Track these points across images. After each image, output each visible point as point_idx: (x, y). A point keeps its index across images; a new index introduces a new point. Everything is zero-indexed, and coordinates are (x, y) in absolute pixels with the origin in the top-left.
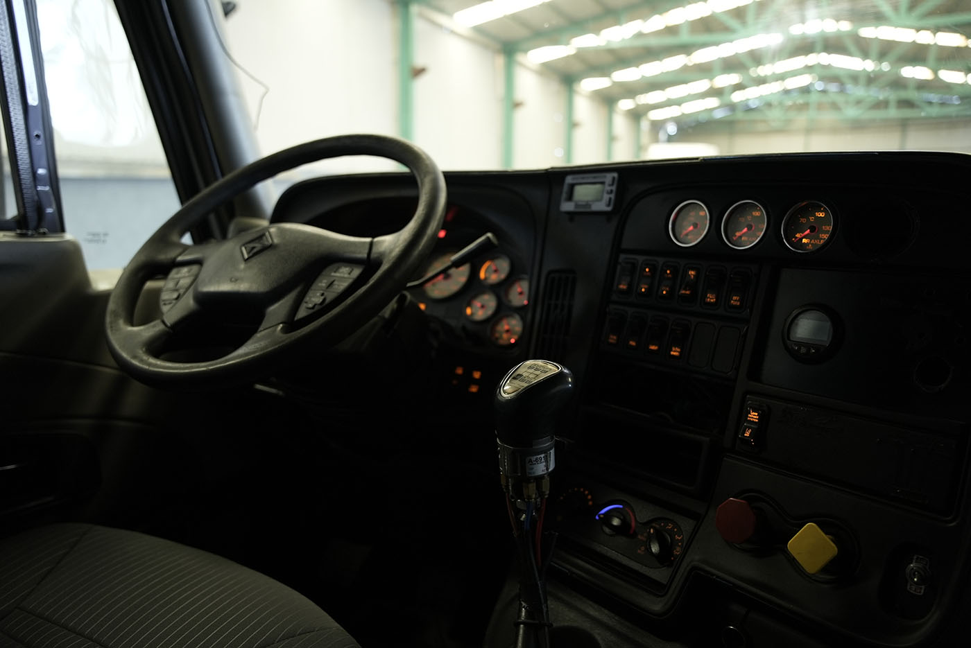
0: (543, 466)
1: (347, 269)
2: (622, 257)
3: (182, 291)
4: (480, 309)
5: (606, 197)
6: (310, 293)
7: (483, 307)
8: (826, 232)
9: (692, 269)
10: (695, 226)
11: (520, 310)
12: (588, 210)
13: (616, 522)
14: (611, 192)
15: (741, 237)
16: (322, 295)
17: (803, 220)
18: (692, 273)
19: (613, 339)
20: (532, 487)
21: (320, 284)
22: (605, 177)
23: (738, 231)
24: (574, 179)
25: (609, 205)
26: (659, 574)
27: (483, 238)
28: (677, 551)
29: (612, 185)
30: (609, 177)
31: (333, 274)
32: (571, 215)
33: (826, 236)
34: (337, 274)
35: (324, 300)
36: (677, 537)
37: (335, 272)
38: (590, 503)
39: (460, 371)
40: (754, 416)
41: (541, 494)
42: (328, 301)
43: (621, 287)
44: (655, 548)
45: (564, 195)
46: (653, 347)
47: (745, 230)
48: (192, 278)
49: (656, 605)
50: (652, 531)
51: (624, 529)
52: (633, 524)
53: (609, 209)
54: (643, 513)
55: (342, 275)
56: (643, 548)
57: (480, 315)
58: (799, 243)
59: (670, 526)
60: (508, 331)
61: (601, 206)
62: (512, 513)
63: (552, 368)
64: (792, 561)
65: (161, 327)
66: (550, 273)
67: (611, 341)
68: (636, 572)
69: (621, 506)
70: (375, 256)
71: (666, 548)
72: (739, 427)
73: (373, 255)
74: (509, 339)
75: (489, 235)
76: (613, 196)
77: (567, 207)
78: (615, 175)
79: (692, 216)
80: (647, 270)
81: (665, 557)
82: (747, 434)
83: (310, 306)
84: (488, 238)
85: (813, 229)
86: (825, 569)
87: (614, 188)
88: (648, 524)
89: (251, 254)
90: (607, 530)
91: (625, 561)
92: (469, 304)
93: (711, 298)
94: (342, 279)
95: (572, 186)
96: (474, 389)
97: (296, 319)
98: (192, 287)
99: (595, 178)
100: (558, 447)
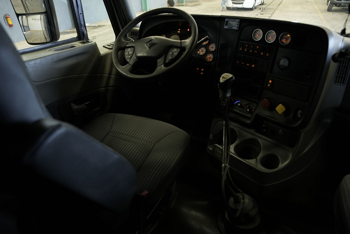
0: (228, 95)
1: (176, 49)
2: (240, 41)
3: (131, 55)
4: (202, 52)
5: (237, 26)
6: (168, 56)
7: (202, 51)
8: (289, 40)
9: (258, 46)
10: (259, 35)
11: (212, 52)
12: (232, 29)
13: (239, 105)
14: (238, 24)
15: (270, 39)
16: (171, 56)
17: (284, 37)
18: (258, 47)
19: (238, 62)
20: (227, 99)
21: (170, 53)
22: (236, 20)
23: (269, 37)
24: (227, 20)
25: (237, 28)
26: (249, 116)
27: (206, 37)
28: (253, 111)
29: (238, 23)
30: (237, 20)
31: (172, 51)
32: (227, 29)
33: (289, 41)
34: (174, 51)
35: (172, 58)
36: (253, 108)
37: (173, 50)
38: (233, 101)
39: (198, 69)
40: (270, 81)
41: (228, 100)
42: (173, 58)
43: (240, 49)
44: (248, 110)
45: (225, 24)
46: (248, 65)
47: (271, 38)
48: (133, 51)
49: (249, 122)
50: (247, 106)
51: (241, 106)
52: (243, 105)
53: (237, 29)
54: (245, 102)
55: (175, 51)
56: (245, 110)
57: (202, 53)
58: (283, 42)
59: (251, 105)
60: (209, 58)
61: (235, 28)
62: (222, 104)
63: (231, 76)
64: (277, 112)
65: (130, 66)
66: (221, 44)
67: (237, 62)
68: (244, 115)
69: (240, 101)
70: (183, 46)
71: (251, 110)
72: (267, 84)
73: (182, 46)
74: (210, 60)
75: (207, 36)
76: (238, 26)
77: (226, 27)
78: (239, 20)
79: (258, 33)
80: (247, 45)
81: (250, 112)
82: (269, 85)
83: (169, 59)
84: (207, 37)
85: (286, 39)
86: (283, 113)
87: (239, 23)
88: (246, 105)
89: (150, 46)
90: (237, 107)
91: (241, 113)
92: (198, 51)
93: (262, 54)
94: (175, 52)
95: (227, 22)
96: (202, 73)
97: (166, 63)
98: (134, 54)
99: (233, 20)
100: (231, 91)
